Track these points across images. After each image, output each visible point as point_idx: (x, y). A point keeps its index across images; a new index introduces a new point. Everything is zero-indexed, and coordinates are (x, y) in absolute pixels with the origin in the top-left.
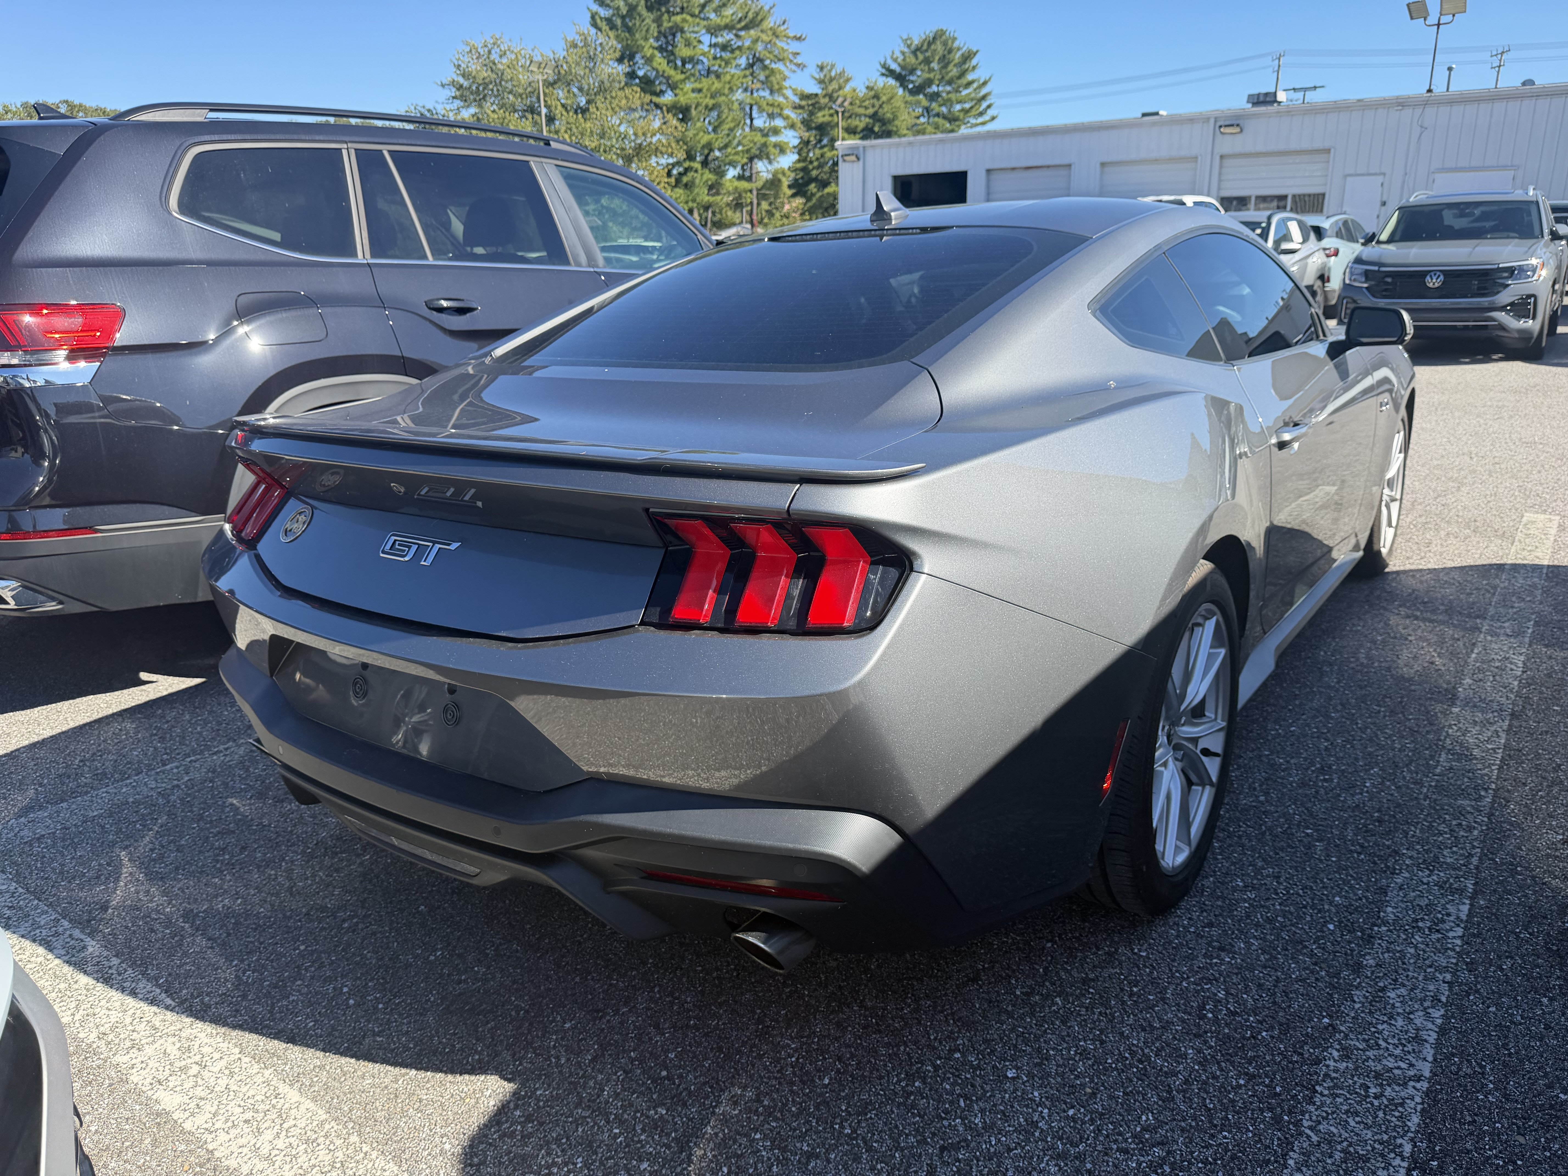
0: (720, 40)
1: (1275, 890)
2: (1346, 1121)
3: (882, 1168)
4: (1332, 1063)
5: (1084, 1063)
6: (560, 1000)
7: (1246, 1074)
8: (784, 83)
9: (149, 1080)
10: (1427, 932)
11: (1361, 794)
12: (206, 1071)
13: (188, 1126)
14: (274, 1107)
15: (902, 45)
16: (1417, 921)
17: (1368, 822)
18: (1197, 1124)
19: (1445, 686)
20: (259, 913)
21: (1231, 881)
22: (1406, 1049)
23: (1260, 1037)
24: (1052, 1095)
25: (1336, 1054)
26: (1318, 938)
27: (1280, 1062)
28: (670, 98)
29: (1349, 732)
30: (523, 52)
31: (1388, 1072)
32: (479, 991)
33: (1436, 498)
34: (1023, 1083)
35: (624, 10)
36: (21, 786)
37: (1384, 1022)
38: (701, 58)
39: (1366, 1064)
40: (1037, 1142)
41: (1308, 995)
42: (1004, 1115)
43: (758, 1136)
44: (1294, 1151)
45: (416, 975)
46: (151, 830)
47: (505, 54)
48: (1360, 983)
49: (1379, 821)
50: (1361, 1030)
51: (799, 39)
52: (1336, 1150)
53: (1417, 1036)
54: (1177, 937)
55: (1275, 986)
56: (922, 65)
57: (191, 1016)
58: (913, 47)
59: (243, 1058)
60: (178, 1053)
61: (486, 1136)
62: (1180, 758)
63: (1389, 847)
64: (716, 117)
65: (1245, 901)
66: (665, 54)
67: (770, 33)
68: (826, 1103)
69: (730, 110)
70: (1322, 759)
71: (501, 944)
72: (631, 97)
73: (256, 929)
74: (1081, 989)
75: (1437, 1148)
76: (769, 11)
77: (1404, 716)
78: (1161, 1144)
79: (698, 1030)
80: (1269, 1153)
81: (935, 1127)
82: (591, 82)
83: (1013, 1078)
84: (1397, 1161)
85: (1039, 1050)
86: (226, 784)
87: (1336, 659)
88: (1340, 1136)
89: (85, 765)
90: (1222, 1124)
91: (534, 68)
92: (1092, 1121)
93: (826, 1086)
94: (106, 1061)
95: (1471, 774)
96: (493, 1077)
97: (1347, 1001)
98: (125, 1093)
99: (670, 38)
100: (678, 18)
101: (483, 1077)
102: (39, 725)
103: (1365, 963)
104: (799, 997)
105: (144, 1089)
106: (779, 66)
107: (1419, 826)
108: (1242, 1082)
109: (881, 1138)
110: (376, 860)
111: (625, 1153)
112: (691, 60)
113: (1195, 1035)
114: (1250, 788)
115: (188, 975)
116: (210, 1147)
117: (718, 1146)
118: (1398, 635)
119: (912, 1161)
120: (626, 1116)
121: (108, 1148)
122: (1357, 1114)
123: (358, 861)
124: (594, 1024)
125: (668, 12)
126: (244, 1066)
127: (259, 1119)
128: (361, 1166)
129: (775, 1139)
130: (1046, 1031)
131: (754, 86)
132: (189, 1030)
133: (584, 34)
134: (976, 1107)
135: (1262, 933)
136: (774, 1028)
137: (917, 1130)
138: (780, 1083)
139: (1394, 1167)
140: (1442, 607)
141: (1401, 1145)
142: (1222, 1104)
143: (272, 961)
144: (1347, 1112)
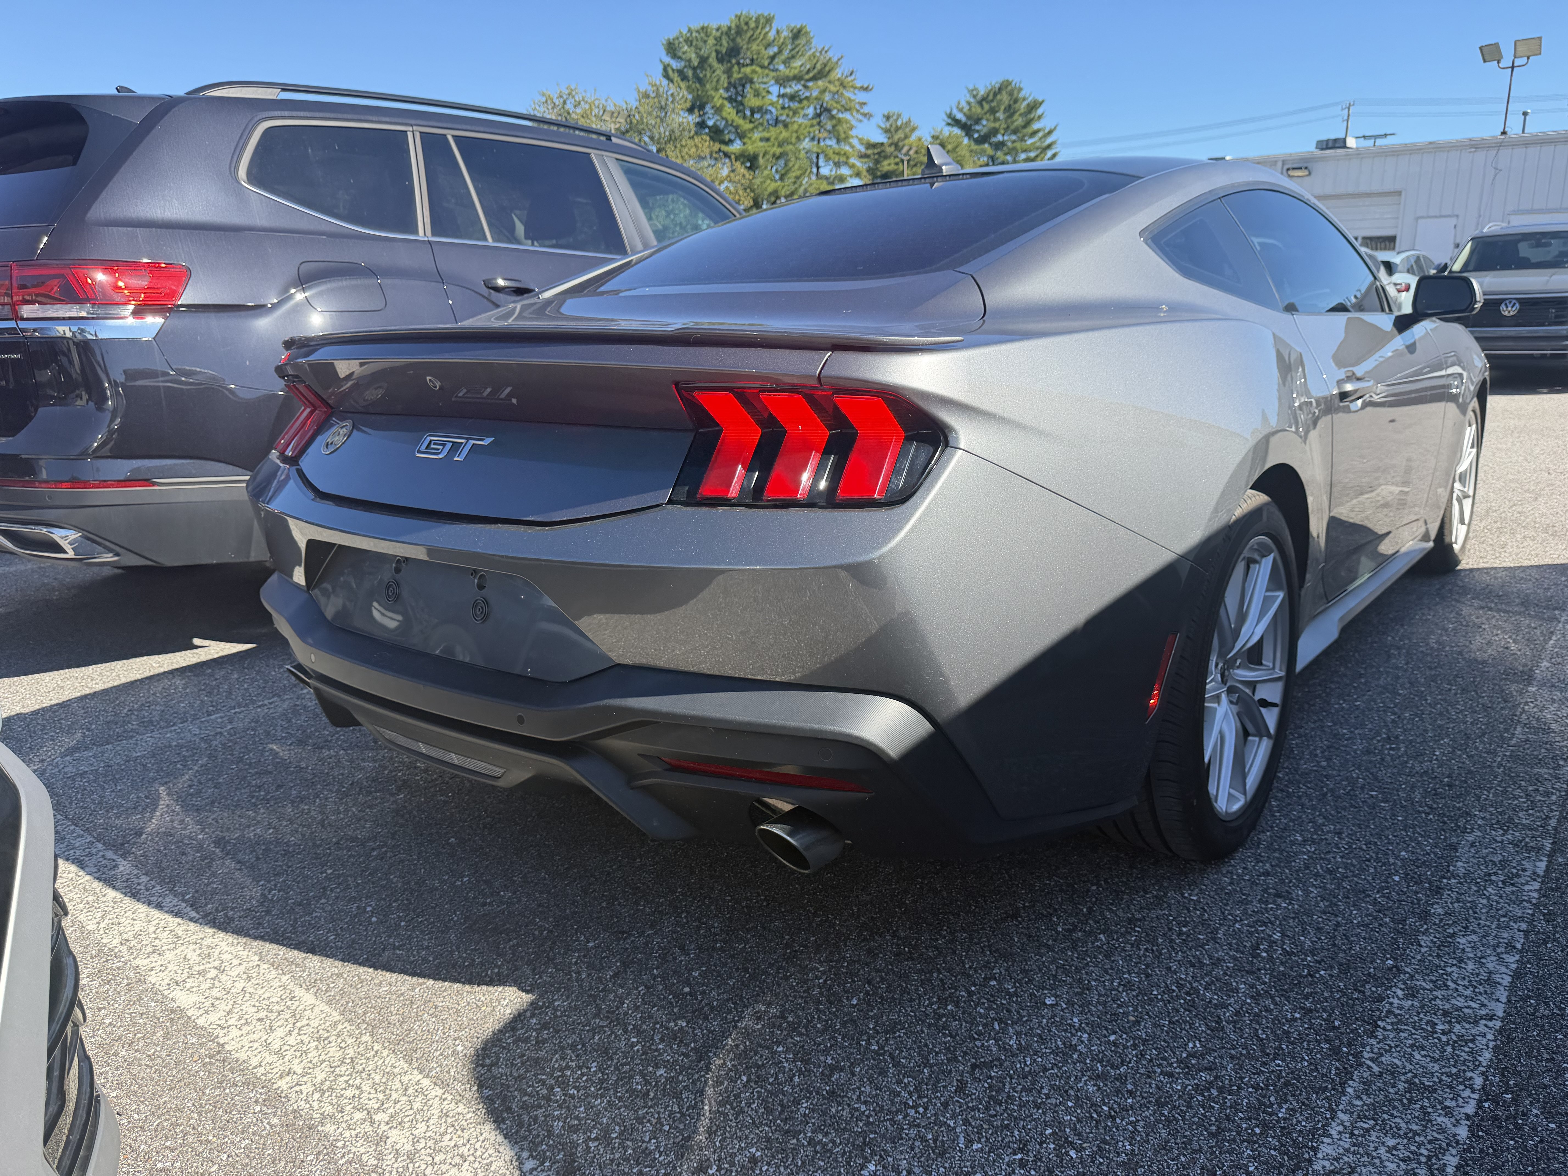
0: (788, 90)
1: (1336, 844)
2: (1411, 1054)
3: (909, 1083)
4: (1396, 1001)
5: (1128, 994)
6: (585, 922)
7: (1302, 1008)
8: (851, 133)
9: (166, 981)
10: (1500, 884)
11: (1431, 761)
12: (224, 975)
13: (201, 1022)
14: (288, 1008)
15: (968, 95)
16: (1490, 875)
17: (1437, 786)
18: (1249, 1053)
19: (1521, 668)
20: (289, 841)
21: (1289, 836)
22: (1477, 990)
23: (1317, 976)
24: (1093, 1021)
25: (1400, 993)
26: (1383, 888)
27: (1339, 999)
28: (738, 147)
29: (1417, 707)
30: (597, 103)
31: (1457, 1011)
32: (503, 913)
33: (1512, 506)
34: (1062, 1010)
35: (695, 63)
36: (70, 731)
37: (1453, 965)
38: (770, 108)
39: (1433, 1002)
40: (1075, 1064)
41: (1370, 939)
42: (1041, 1038)
43: (780, 1049)
44: (1354, 1080)
45: (441, 897)
46: (191, 769)
47: (579, 103)
48: (1427, 929)
49: (1448, 786)
50: (1428, 971)
51: (866, 89)
52: (1399, 1080)
53: (1489, 979)
54: (1231, 884)
55: (1335, 930)
56: (988, 115)
57: (214, 927)
58: (979, 97)
59: (261, 964)
60: (198, 959)
61: (500, 1040)
62: (1235, 701)
63: (1459, 809)
64: (783, 165)
65: (1304, 853)
66: (734, 104)
67: (837, 83)
68: (853, 1021)
69: (797, 158)
70: (1389, 730)
71: (529, 872)
72: (700, 145)
73: (285, 855)
74: (1127, 928)
75: (1511, 1082)
76: (837, 63)
77: (1477, 693)
78: (1209, 1069)
79: (724, 951)
80: (1326, 1081)
81: (967, 1047)
82: (663, 131)
83: (1052, 1005)
84: (1467, 1093)
85: (1080, 981)
86: (268, 733)
87: (1404, 644)
88: (1404, 1068)
89: (133, 714)
90: (1275, 1053)
91: (606, 117)
92: (1135, 1046)
93: (854, 1006)
94: (126, 964)
95: (1548, 746)
96: (511, 988)
97: (1413, 945)
98: (142, 991)
99: (740, 88)
100: (748, 70)
101: (500, 989)
102: (92, 680)
103: (1433, 911)
104: (829, 926)
105: (161, 988)
106: (846, 116)
107: (1493, 791)
108: (1297, 1015)
109: (909, 1055)
110: (409, 799)
111: (642, 1060)
112: (760, 109)
113: (1247, 972)
114: (1311, 753)
115: (214, 892)
116: (222, 1041)
117: (738, 1057)
118: (1471, 624)
119: (941, 1076)
120: (645, 1027)
121: (120, 1038)
122: (1423, 1048)
123: (392, 799)
124: (618, 944)
125: (738, 63)
126: (262, 971)
127: (272, 1018)
128: (371, 1063)
129: (799, 1052)
130: (1087, 964)
131: (820, 135)
132: (211, 939)
133: (656, 85)
134: (1011, 1030)
135: (1322, 882)
136: (802, 952)
137: (948, 1049)
138: (806, 1002)
139: (1463, 1098)
140: (1517, 600)
141: (1471, 1078)
142: (1276, 1035)
143: (298, 883)
144: (1412, 1046)
